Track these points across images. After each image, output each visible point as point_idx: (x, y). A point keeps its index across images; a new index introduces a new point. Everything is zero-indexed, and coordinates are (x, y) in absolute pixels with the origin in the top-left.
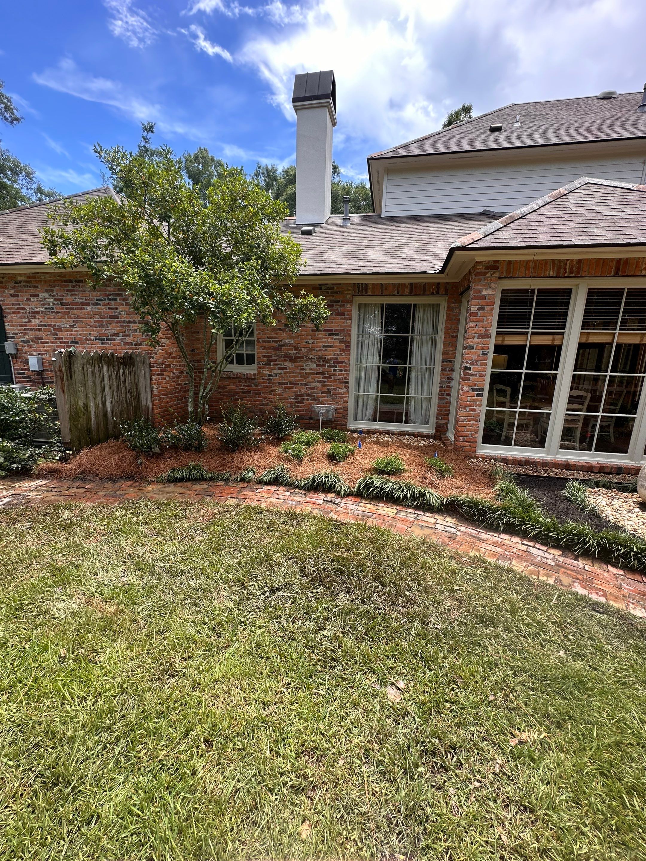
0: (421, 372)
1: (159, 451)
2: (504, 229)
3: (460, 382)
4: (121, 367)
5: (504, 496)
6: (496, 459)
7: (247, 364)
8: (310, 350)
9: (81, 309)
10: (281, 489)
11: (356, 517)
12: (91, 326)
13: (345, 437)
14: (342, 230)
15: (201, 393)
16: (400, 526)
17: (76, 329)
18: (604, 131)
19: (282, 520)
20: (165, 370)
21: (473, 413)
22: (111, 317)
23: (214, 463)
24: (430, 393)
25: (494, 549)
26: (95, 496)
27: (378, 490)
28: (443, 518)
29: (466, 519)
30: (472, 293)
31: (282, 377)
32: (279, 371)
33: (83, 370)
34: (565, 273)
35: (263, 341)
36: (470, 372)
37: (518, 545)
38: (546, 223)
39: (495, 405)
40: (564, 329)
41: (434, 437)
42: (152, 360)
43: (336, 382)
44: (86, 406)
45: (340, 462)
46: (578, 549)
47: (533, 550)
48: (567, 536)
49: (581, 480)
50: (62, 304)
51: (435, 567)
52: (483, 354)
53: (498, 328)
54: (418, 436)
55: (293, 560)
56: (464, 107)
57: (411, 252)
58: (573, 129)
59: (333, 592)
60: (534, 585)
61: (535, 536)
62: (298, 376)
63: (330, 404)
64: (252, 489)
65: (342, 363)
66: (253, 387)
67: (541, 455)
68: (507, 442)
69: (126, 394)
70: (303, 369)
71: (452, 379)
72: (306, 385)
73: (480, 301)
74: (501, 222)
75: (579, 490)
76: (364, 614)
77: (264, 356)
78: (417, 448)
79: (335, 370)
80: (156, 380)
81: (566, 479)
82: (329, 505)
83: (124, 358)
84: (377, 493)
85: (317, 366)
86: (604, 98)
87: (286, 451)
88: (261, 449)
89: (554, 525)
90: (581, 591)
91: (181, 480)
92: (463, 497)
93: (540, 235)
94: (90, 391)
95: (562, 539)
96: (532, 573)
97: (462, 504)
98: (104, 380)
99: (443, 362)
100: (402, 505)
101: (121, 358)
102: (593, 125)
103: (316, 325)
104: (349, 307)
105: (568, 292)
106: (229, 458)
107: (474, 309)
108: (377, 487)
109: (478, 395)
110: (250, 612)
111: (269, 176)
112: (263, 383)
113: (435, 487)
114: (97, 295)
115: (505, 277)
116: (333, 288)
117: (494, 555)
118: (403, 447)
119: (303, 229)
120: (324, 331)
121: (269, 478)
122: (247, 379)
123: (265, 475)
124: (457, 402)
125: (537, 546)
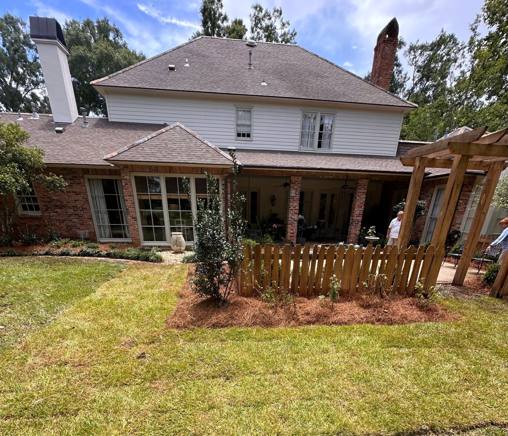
2: (129, 150)
7: (36, 210)
8: (68, 202)
10: (48, 256)
21: (135, 228)
23: (19, 250)
27: (85, 252)
31: (56, 216)
35: (41, 197)
39: (144, 225)
40: (161, 193)
43: (85, 219)
45: (76, 247)
52: (132, 203)
53: (137, 192)
62: (65, 216)
63: (85, 230)
65: (86, 209)
66: (42, 222)
68: (153, 240)
73: (125, 181)
79: (83, 212)
86: (249, 46)
104: (82, 180)
109: (135, 220)
112: (47, 220)
116: (71, 170)
119: (57, 128)
120: (73, 192)
121: (44, 253)
122: (37, 218)
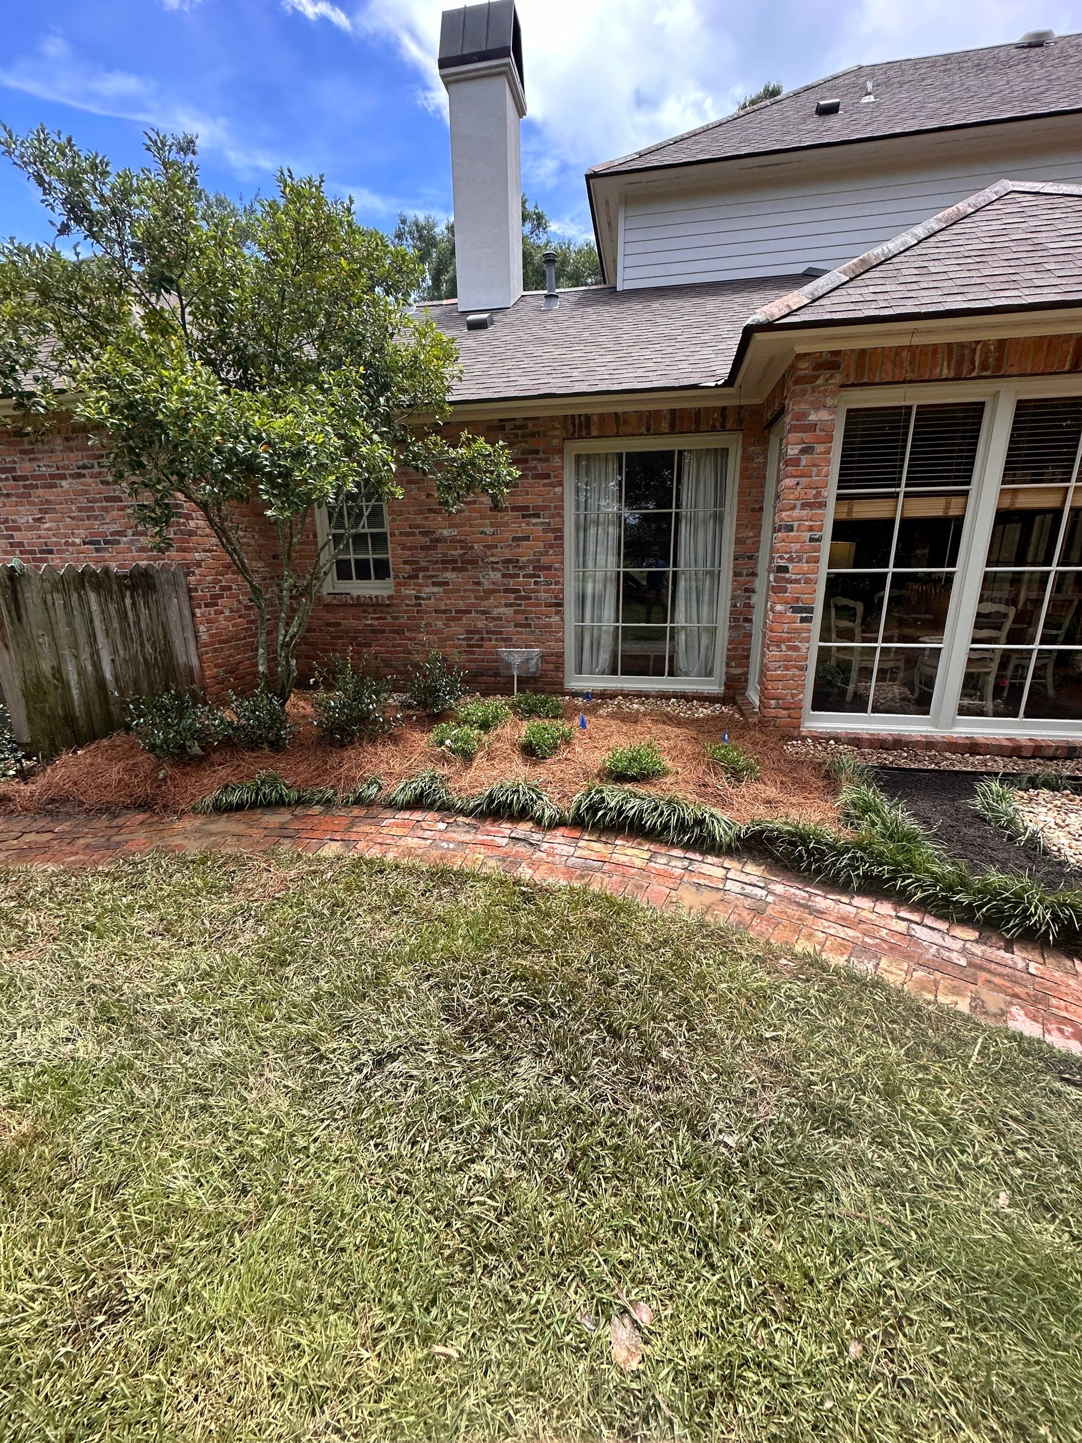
0: (697, 580)
1: (201, 752)
2: (851, 284)
3: (768, 597)
4: (128, 593)
5: (858, 818)
6: (837, 740)
7: (376, 578)
8: (490, 547)
9: (51, 487)
10: (430, 816)
11: (569, 871)
12: (72, 518)
13: (558, 707)
14: (544, 317)
15: (281, 638)
16: (656, 887)
17: (47, 526)
18: (1036, 100)
19: (422, 886)
20: (222, 596)
21: (795, 654)
22: (108, 499)
23: (305, 771)
24: (713, 618)
25: (842, 932)
26: (68, 849)
27: (614, 813)
28: (738, 866)
29: (786, 867)
30: (788, 419)
31: (440, 599)
32: (435, 589)
33: (45, 603)
34: (973, 370)
35: (401, 534)
36: (787, 576)
37: (888, 921)
38: (933, 270)
39: (834, 636)
40: (968, 484)
41: (723, 700)
42: (192, 578)
43: (539, 605)
44: (58, 671)
45: (544, 758)
46: (1013, 927)
47: (920, 932)
48: (990, 901)
49: (1004, 774)
50: (15, 479)
51: (724, 985)
52: (812, 540)
53: (839, 488)
54: (694, 698)
55: (432, 981)
56: (766, 89)
57: (669, 350)
58: (975, 100)
59: (507, 1058)
60: (929, 1018)
61: (922, 900)
62: (468, 598)
63: (531, 647)
64: (375, 820)
65: (549, 568)
66: (390, 620)
67: (923, 728)
68: (858, 705)
69: (142, 645)
70: (478, 583)
71: (754, 591)
72: (485, 612)
73: (804, 435)
74: (844, 272)
75: (1002, 798)
76: (569, 1114)
77: (406, 563)
78: (692, 722)
79: (536, 583)
80: (203, 615)
81: (976, 776)
82: (521, 848)
83: (131, 576)
84: (612, 820)
85: (504, 576)
86: (1030, 46)
87: (441, 743)
88: (395, 739)
89: (961, 877)
90: (1030, 1029)
91: (239, 807)
92: (778, 824)
93: (923, 293)
94: (64, 642)
95: (980, 907)
96: (922, 986)
97: (778, 838)
98: (92, 621)
99: (736, 559)
100: (661, 842)
101: (125, 577)
102: (1013, 92)
103: (493, 497)
104: (556, 461)
105: (975, 410)
106: (334, 760)
107: (793, 451)
108: (611, 809)
109: (803, 620)
110: (322, 1121)
111: (421, 237)
112: (406, 612)
113: (723, 802)
114: (75, 459)
115: (853, 385)
116: (525, 427)
117: (843, 946)
118: (664, 723)
119: (471, 317)
120: (514, 509)
121: (407, 798)
122: (377, 606)
123: (399, 791)
124: (764, 634)
125: (929, 921)
